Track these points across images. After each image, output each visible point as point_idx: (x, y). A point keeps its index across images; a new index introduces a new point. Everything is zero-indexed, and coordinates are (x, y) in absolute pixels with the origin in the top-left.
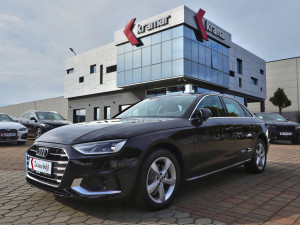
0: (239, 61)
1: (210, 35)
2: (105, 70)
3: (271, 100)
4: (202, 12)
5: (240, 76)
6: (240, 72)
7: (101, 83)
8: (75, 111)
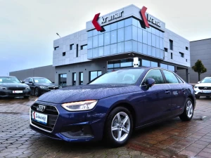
0: (171, 41)
1: (151, 24)
2: (79, 48)
3: (193, 68)
4: (145, 9)
5: (172, 51)
6: (171, 48)
7: (77, 56)
8: (60, 75)
